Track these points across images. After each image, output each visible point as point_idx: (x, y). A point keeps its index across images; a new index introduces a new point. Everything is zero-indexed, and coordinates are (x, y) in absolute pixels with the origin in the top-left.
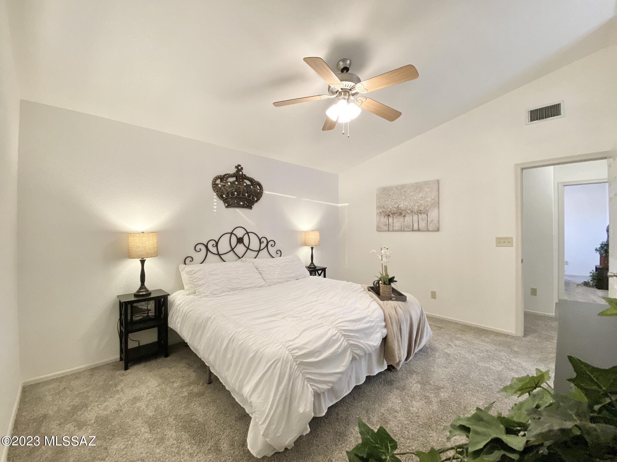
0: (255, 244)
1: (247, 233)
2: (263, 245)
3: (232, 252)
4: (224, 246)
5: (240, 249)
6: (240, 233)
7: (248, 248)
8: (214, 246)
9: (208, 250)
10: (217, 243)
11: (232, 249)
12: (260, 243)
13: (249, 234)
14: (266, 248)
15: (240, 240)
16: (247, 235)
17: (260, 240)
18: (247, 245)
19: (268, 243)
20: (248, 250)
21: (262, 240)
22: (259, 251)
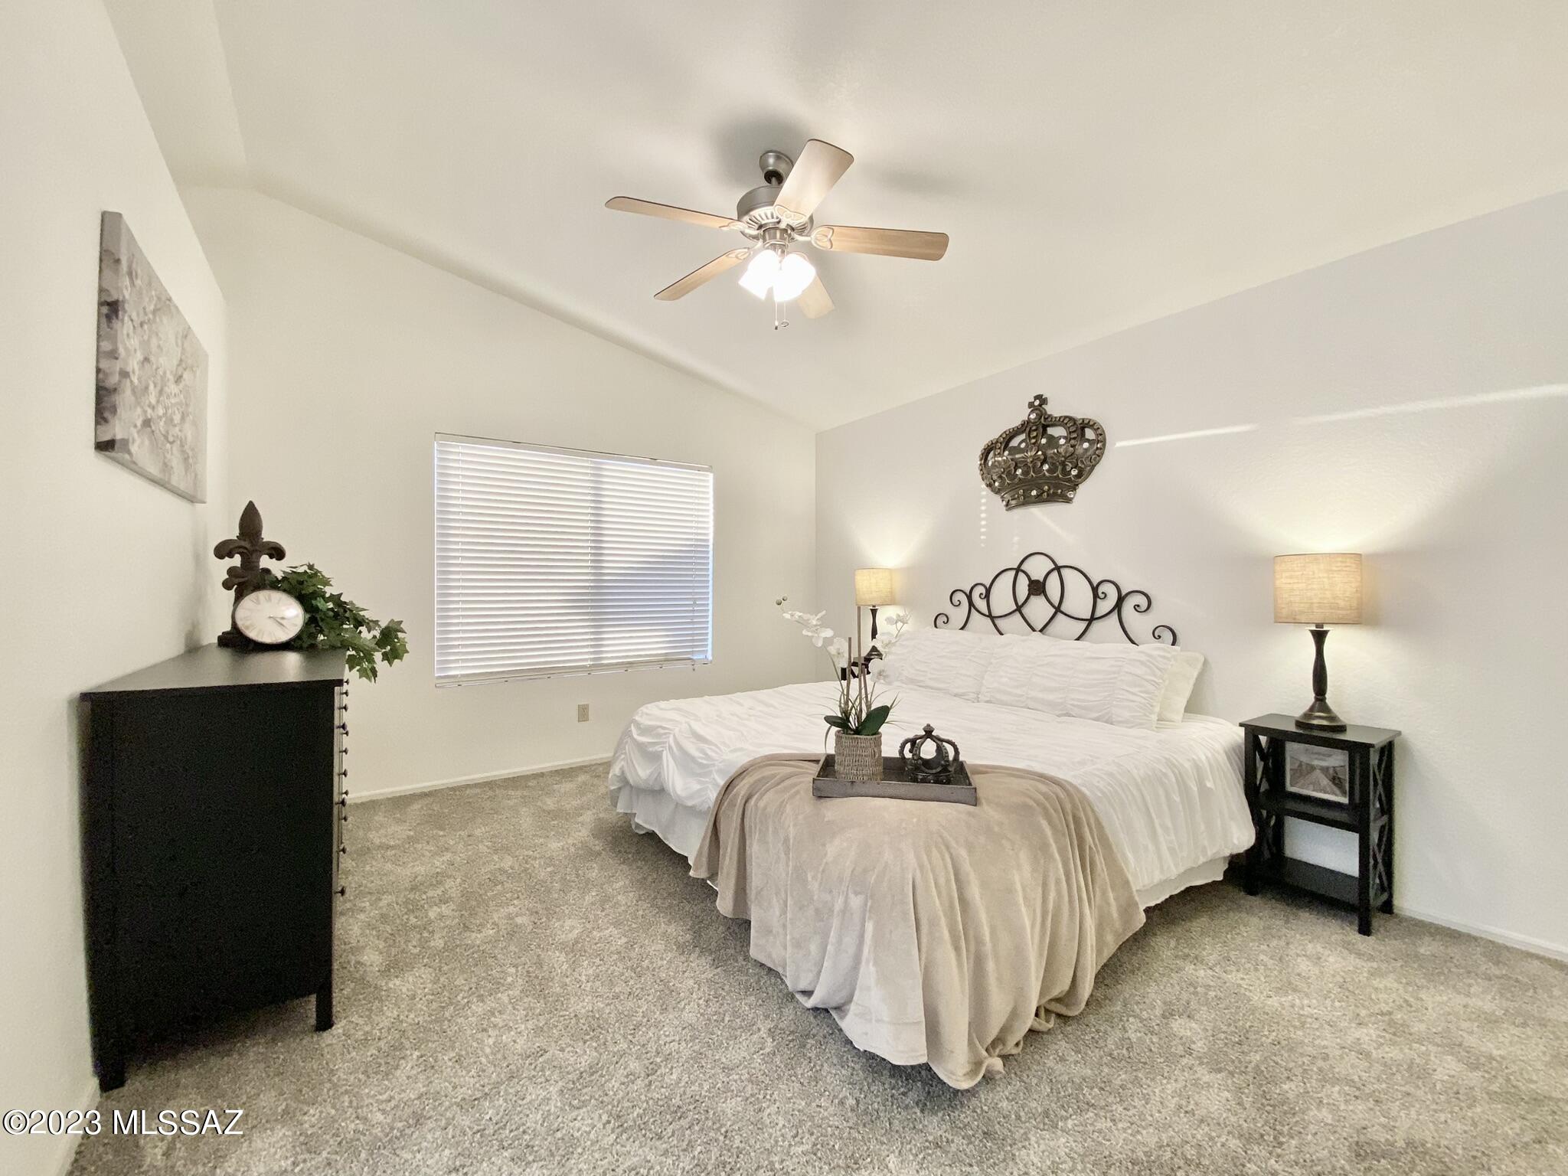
0: (1079, 600)
1: (1058, 568)
2: (1104, 606)
3: (1017, 615)
4: (1002, 601)
5: (1038, 609)
6: (1038, 568)
7: (1058, 609)
8: (983, 596)
9: (971, 604)
10: (988, 591)
11: (1019, 609)
12: (1096, 596)
13: (1064, 572)
14: (1115, 615)
15: (1037, 588)
16: (1055, 573)
17: (1095, 590)
18: (1056, 601)
19: (1121, 599)
20: (1060, 616)
21: (1101, 590)
22: (1092, 619)
